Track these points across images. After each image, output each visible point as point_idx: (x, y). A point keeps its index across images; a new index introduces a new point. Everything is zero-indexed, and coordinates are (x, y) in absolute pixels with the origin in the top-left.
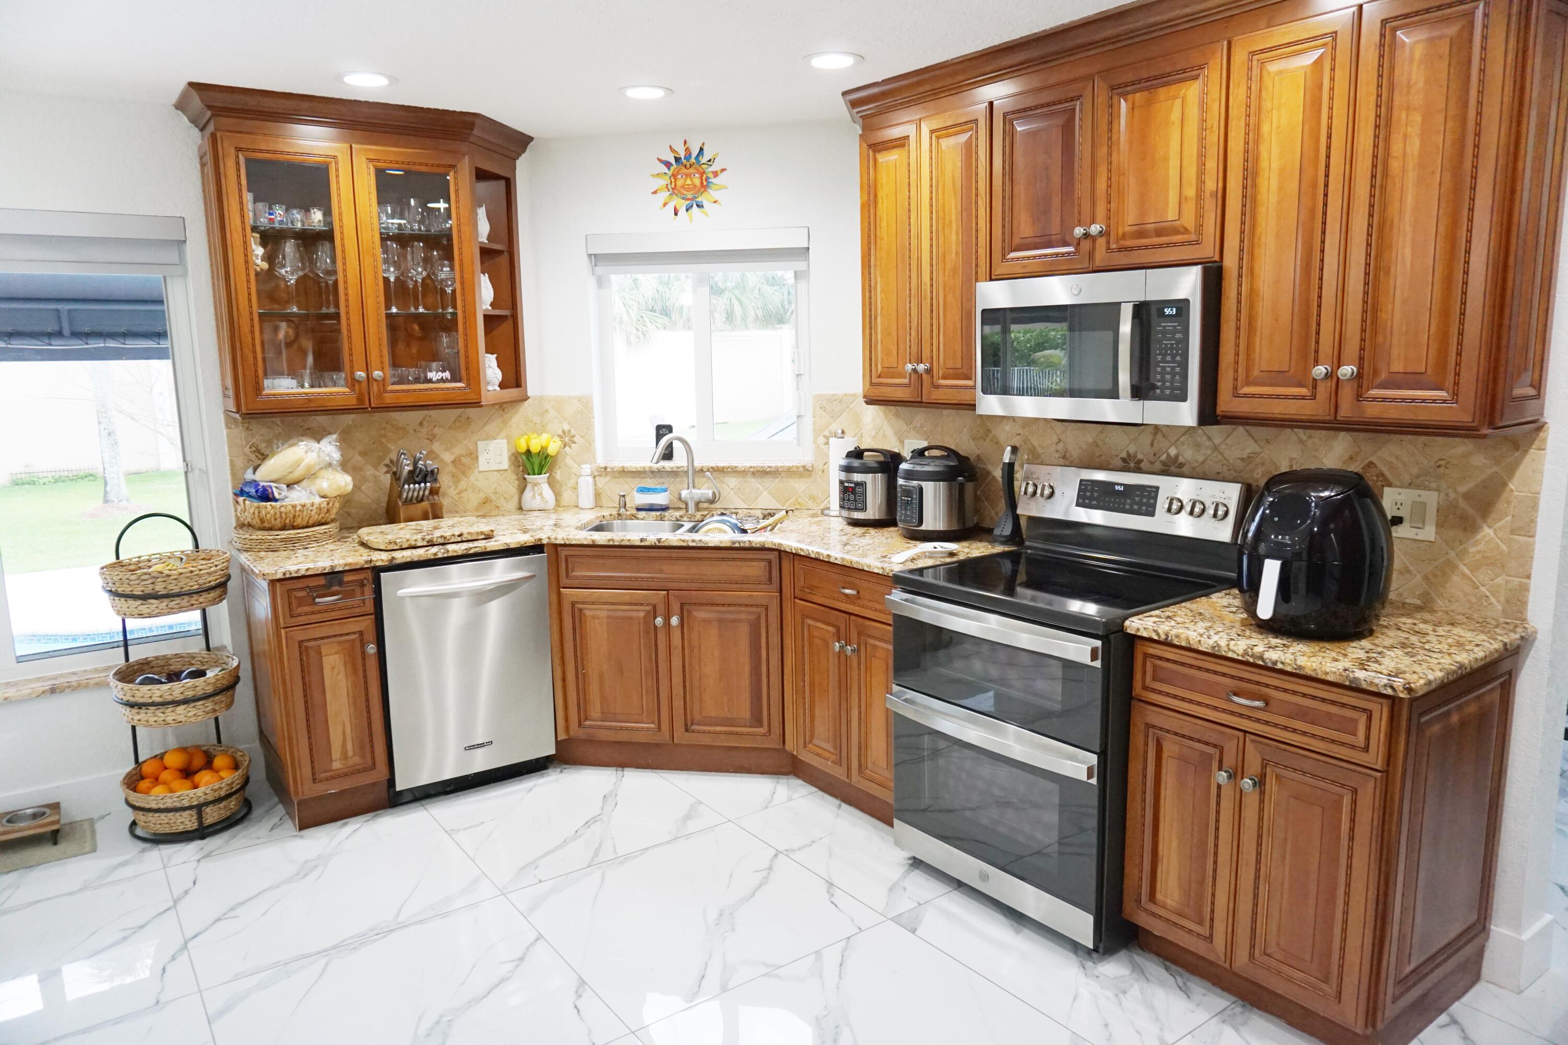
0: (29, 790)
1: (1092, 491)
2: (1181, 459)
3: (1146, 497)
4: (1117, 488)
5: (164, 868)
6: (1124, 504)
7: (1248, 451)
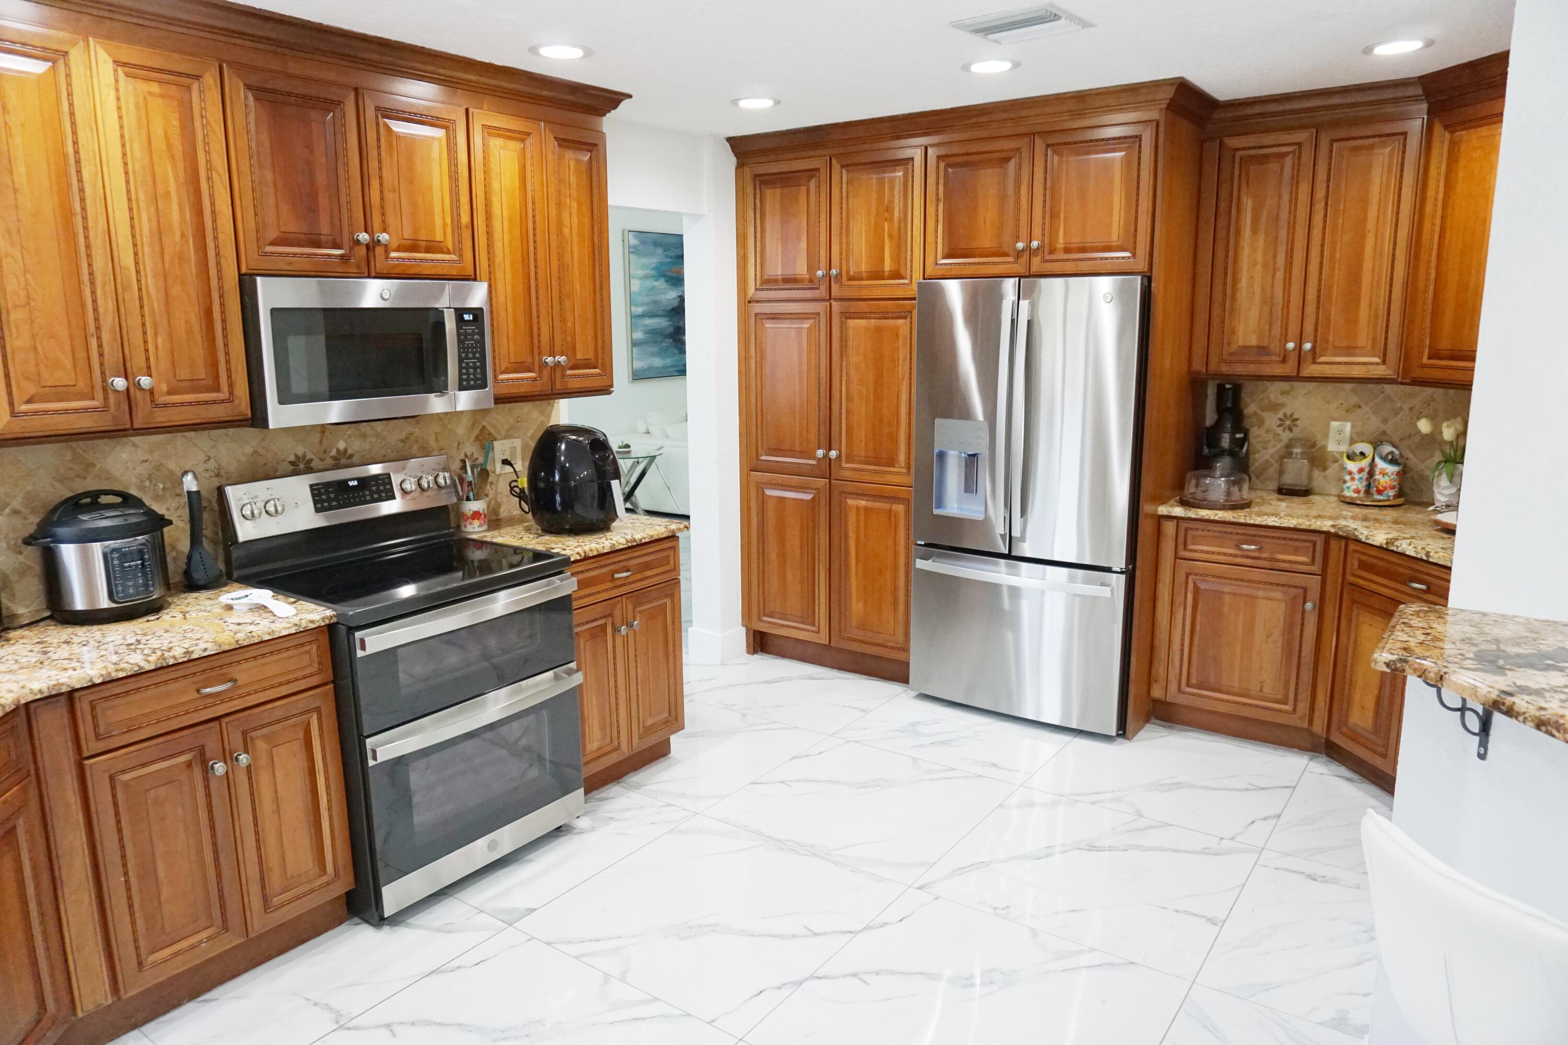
1: (327, 493)
2: (350, 451)
3: (381, 484)
4: (351, 483)
6: (364, 496)
7: (405, 432)
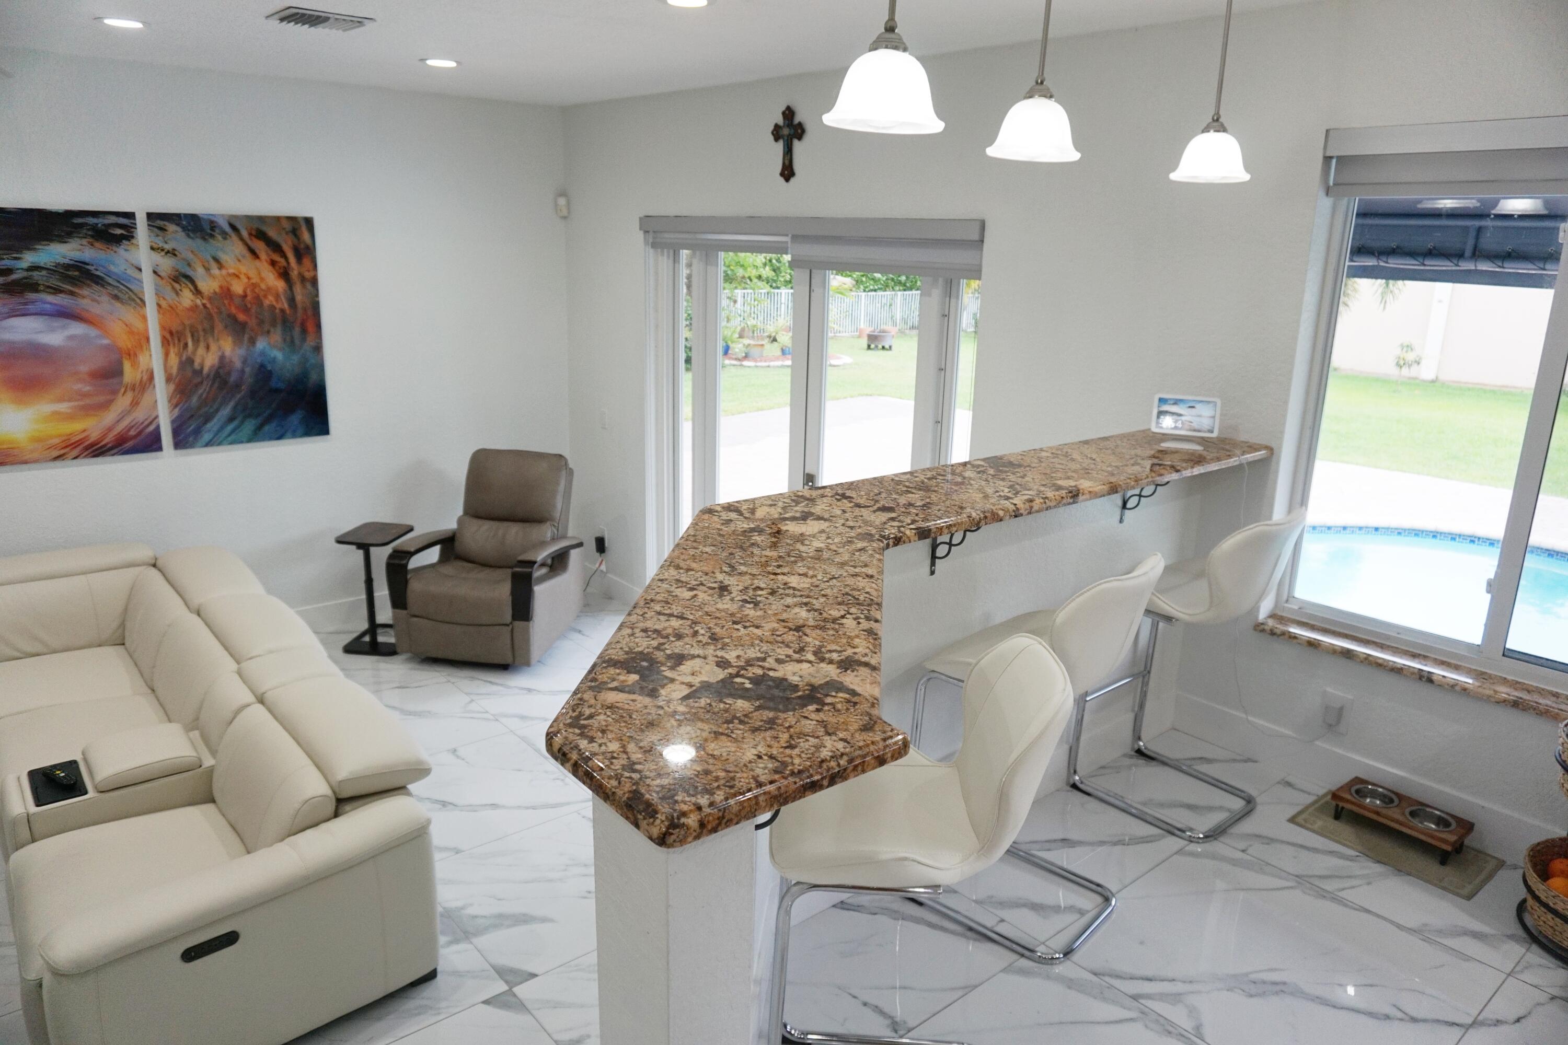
0: (1455, 792)
5: (1509, 975)
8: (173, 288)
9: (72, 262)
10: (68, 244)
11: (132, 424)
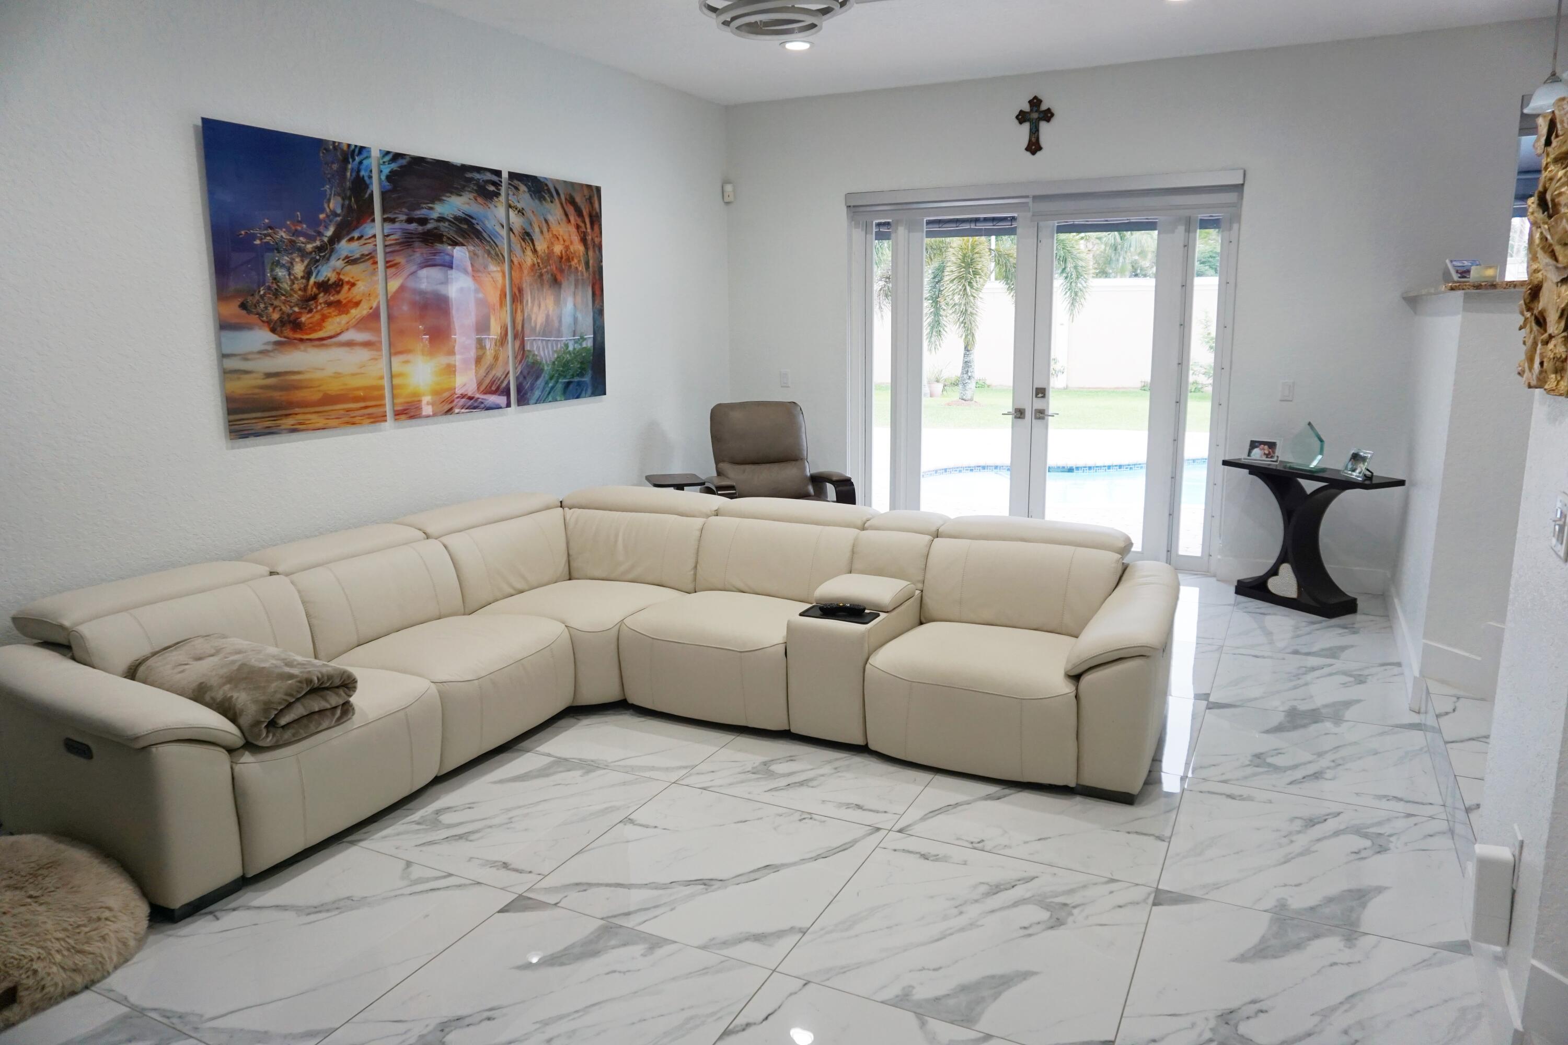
8: (521, 246)
9: (463, 216)
10: (462, 197)
11: (494, 379)
